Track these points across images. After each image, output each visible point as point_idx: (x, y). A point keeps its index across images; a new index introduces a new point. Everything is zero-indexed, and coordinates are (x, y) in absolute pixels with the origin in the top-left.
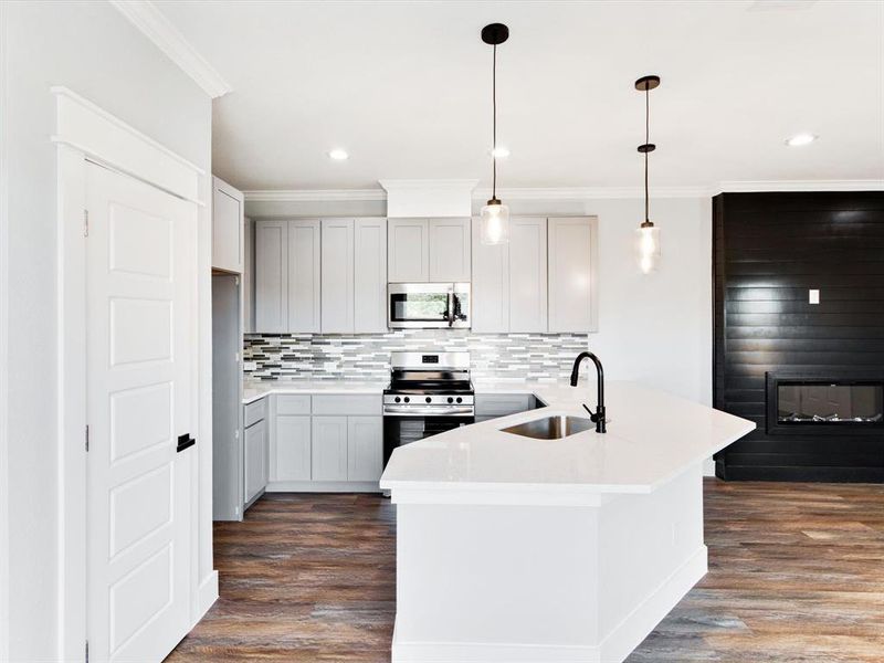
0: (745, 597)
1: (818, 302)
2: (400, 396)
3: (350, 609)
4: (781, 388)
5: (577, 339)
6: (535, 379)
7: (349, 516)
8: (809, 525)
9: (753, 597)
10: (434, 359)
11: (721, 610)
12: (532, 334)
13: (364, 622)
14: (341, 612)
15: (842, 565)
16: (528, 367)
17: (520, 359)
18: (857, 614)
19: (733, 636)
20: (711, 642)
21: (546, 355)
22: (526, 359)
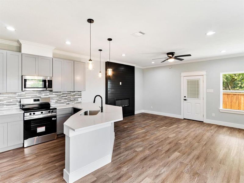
0: (122, 139)
1: (121, 85)
2: (31, 113)
3: (41, 178)
4: (116, 101)
5: (79, 93)
6: (69, 104)
7: (14, 157)
8: (124, 125)
9: (123, 139)
10: (38, 100)
11: (120, 143)
12: (68, 92)
13: (49, 178)
14: (39, 180)
15: (131, 130)
16: (67, 100)
17: (64, 98)
18: (136, 136)
19: (124, 145)
20: (122, 148)
21: (71, 97)
22: (66, 98)
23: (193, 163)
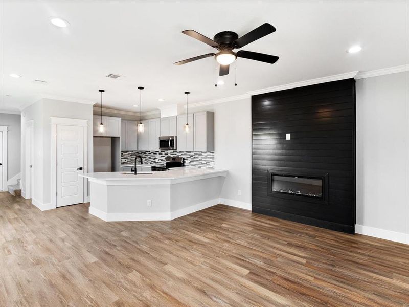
1: (290, 139)
5: (211, 154)
12: (199, 152)
21: (203, 159)
22: (198, 160)
23: (59, 267)
